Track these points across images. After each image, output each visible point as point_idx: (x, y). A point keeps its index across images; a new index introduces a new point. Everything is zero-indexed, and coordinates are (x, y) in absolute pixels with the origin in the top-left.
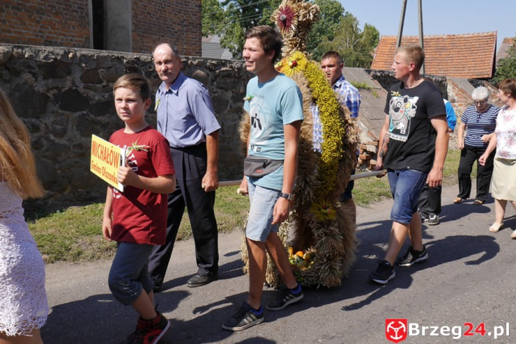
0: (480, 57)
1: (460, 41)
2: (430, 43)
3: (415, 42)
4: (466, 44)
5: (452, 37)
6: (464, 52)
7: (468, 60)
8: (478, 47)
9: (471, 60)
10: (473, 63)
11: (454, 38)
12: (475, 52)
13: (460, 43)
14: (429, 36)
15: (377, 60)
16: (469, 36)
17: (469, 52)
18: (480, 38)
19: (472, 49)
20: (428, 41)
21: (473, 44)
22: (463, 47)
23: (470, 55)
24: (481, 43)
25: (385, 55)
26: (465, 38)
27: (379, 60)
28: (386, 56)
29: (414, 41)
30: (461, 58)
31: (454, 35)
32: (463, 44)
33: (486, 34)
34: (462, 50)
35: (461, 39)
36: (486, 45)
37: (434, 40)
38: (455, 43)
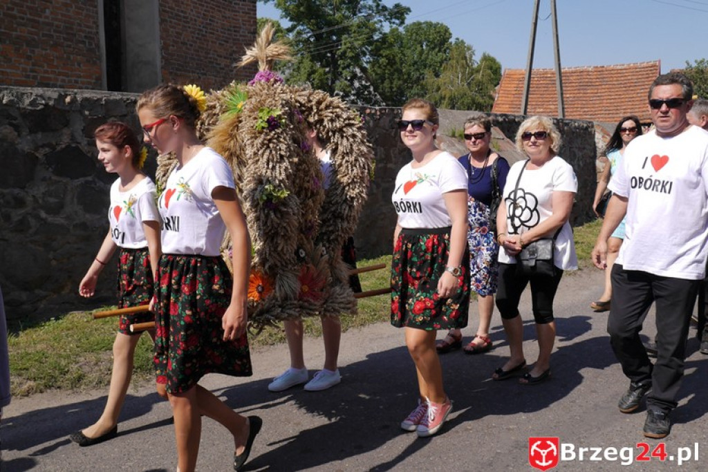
0: (639, 95)
1: (612, 74)
2: (571, 78)
3: (549, 77)
4: (619, 79)
5: (601, 69)
6: (617, 89)
7: (623, 100)
8: (636, 82)
9: (627, 100)
10: (630, 103)
11: (602, 71)
12: (631, 88)
13: (612, 77)
14: (569, 68)
15: (499, 102)
16: (623, 67)
17: (624, 89)
18: (638, 70)
19: (629, 85)
20: (568, 75)
21: (629, 78)
22: (614, 83)
23: (625, 93)
24: (640, 77)
25: (510, 96)
26: (618, 70)
27: (502, 102)
28: (512, 96)
29: (549, 75)
30: (613, 97)
31: (603, 67)
32: (615, 79)
33: (645, 65)
34: (614, 86)
35: (612, 72)
36: (646, 80)
37: (576, 74)
38: (604, 78)
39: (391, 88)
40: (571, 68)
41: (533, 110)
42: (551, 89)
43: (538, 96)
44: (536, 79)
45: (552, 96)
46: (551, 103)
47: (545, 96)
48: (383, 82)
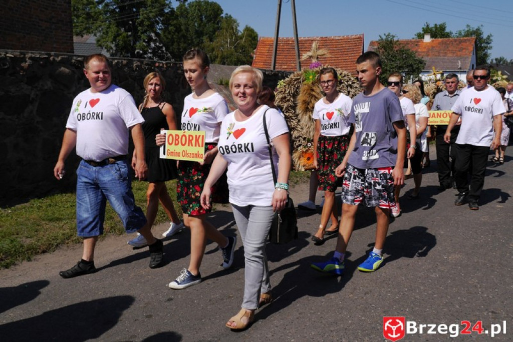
0: (350, 58)
1: (332, 42)
2: (305, 45)
3: (291, 44)
4: (337, 46)
5: (325, 39)
6: (336, 53)
7: (340, 61)
8: (348, 49)
9: (342, 61)
10: (344, 63)
11: (326, 40)
12: (345, 53)
13: (332, 45)
14: (304, 38)
15: (256, 61)
16: (340, 38)
17: (341, 53)
18: (349, 40)
19: (343, 50)
20: (304, 42)
21: (344, 45)
22: (335, 49)
23: (341, 56)
24: (350, 45)
25: (263, 56)
26: (336, 40)
27: (259, 61)
28: (265, 56)
29: (291, 42)
30: (333, 59)
31: (327, 37)
32: (334, 46)
33: (354, 37)
34: (334, 51)
35: (333, 41)
36: (355, 47)
37: (309, 42)
38: (327, 45)
39: (179, 49)
40: (305, 38)
41: (280, 67)
42: (292, 52)
43: (283, 57)
44: (281, 45)
45: (292, 57)
46: (292, 62)
47: (287, 57)
48: (172, 45)
